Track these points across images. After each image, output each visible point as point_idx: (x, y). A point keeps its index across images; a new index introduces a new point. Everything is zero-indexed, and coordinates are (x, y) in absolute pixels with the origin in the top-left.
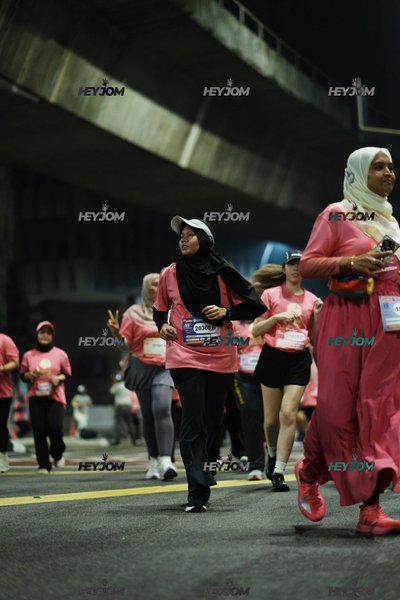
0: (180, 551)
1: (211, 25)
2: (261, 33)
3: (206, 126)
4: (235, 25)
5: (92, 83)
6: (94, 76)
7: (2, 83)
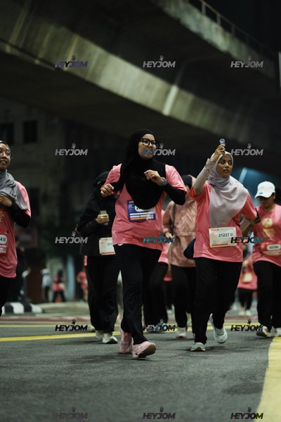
1: (178, 15)
2: (219, 20)
3: (182, 87)
4: (198, 15)
5: (95, 57)
6: (96, 52)
7: (27, 58)
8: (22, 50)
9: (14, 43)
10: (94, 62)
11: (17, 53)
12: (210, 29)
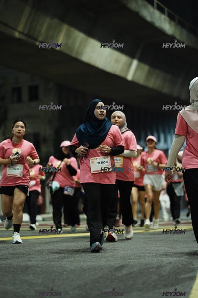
1: (137, 10)
2: (166, 13)
3: (141, 60)
4: (151, 9)
5: (79, 40)
6: (79, 36)
7: (30, 40)
8: (27, 35)
9: (21, 31)
10: (78, 44)
11: (23, 37)
12: (160, 19)
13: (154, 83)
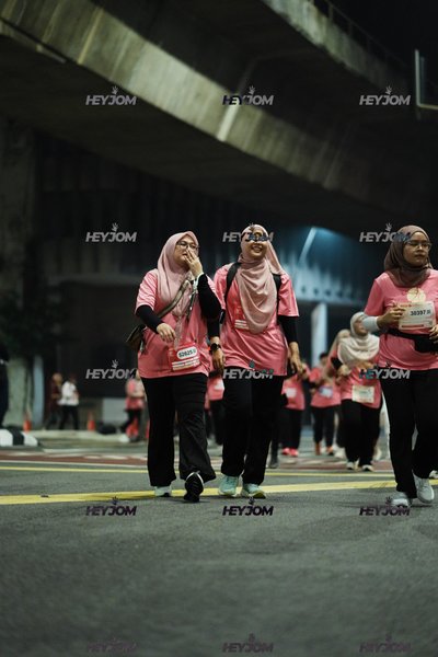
0: (199, 563)
5: (125, 45)
10: (122, 54)
12: (300, 10)
13: (272, 150)
